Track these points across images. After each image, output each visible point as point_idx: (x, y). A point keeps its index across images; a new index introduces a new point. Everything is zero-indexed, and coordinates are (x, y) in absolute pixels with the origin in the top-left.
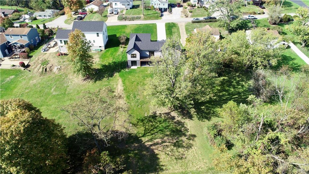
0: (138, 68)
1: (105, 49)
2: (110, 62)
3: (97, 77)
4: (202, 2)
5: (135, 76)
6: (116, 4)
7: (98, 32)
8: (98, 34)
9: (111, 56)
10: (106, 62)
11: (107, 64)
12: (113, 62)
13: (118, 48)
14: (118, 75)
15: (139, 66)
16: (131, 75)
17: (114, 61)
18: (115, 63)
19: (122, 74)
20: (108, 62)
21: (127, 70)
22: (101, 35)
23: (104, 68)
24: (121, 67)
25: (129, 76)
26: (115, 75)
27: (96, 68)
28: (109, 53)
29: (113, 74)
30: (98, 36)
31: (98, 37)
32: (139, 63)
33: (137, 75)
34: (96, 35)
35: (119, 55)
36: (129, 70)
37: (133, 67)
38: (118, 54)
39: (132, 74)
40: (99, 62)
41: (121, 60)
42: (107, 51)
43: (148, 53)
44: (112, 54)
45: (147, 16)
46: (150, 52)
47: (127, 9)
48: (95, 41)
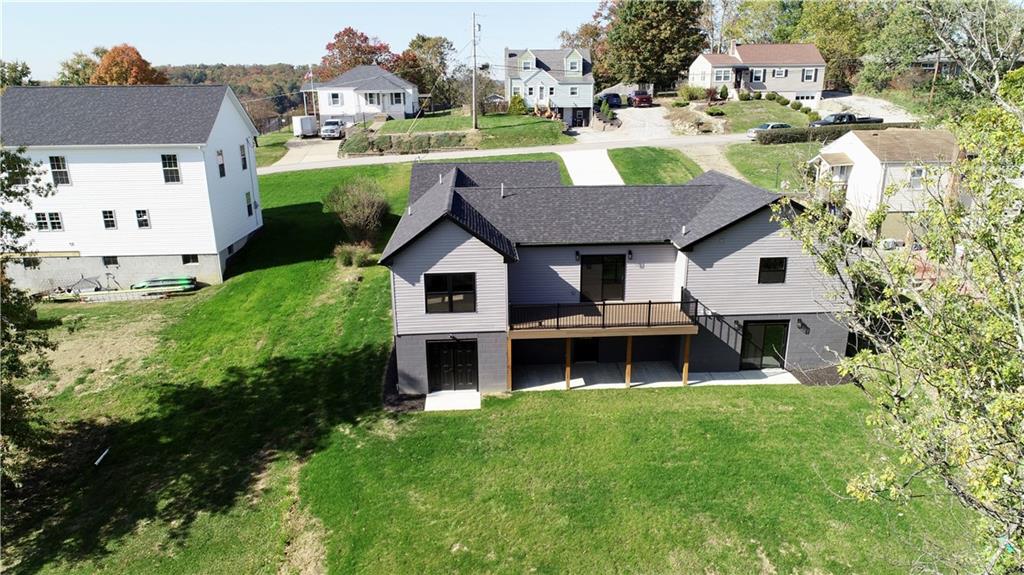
0: (488, 402)
1: (226, 277)
2: (247, 363)
3: (73, 514)
4: (757, 78)
5: (469, 493)
6: (335, 96)
7: (169, 149)
8: (169, 161)
9: (258, 317)
10: (206, 365)
11: (212, 380)
12: (266, 364)
13: (322, 266)
14: (294, 487)
15: (501, 390)
16: (424, 482)
17: (275, 354)
18: (283, 364)
19: (335, 471)
20: (228, 364)
21: (386, 428)
22: (194, 170)
23: (172, 416)
24: (329, 405)
25: (413, 494)
26: (260, 486)
27: (102, 420)
28: (254, 297)
29: (246, 473)
30: (172, 176)
31: (173, 186)
32: (495, 362)
33: (489, 481)
34: (158, 168)
35: (325, 312)
36: (408, 426)
37: (444, 402)
38: (319, 301)
39: (439, 465)
40: (145, 367)
41: (336, 342)
42: (234, 287)
43: (571, 274)
44: (269, 306)
45: (498, 131)
46: (586, 262)
47: (390, 118)
48: (152, 217)
